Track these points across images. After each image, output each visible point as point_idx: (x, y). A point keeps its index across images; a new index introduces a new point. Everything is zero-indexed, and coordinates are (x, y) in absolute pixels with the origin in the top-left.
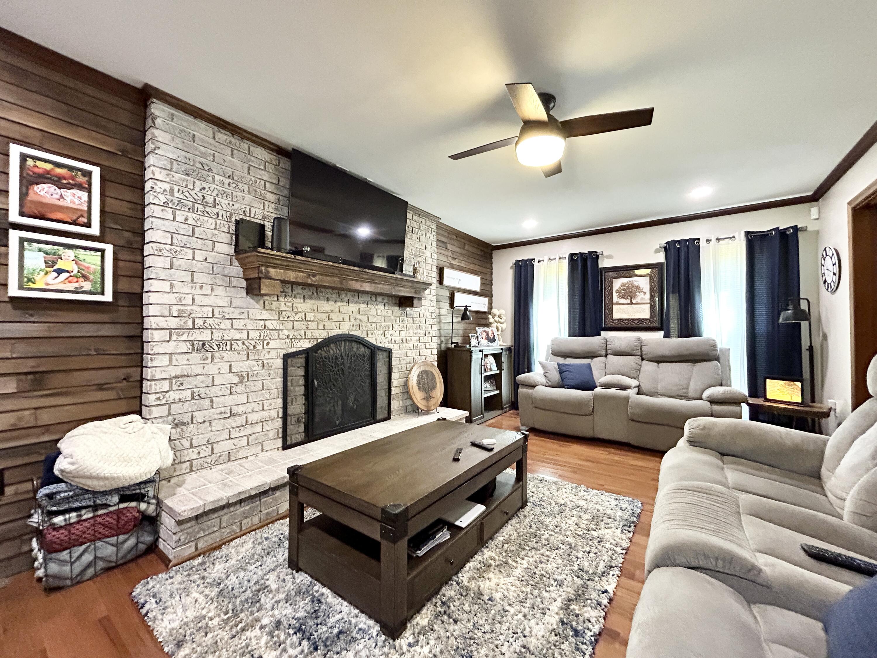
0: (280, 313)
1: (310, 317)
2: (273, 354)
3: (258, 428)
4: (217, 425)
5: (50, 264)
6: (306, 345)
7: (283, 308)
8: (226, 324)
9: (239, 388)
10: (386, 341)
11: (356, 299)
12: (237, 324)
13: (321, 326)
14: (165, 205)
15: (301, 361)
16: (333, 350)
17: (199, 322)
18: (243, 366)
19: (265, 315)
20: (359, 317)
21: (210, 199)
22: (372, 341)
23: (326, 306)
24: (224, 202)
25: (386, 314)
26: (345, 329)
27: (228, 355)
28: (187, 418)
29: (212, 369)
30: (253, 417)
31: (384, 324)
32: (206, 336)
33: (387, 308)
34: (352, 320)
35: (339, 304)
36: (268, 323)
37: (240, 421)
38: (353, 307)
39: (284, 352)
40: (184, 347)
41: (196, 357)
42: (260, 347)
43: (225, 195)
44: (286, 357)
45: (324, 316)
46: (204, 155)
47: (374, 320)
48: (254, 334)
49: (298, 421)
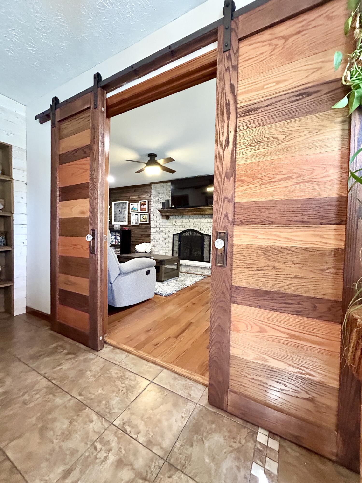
0: (173, 223)
1: (180, 224)
2: (171, 234)
3: (167, 251)
4: (160, 248)
5: (143, 217)
6: (179, 232)
7: (173, 222)
8: (162, 227)
9: (164, 241)
10: (210, 232)
11: (196, 217)
12: (164, 226)
13: (183, 227)
14: (153, 204)
15: (177, 236)
16: (187, 234)
17: (157, 226)
18: (165, 236)
19: (169, 224)
20: (197, 223)
21: (159, 200)
22: (202, 232)
23: (185, 221)
24: (162, 199)
25: (209, 222)
26: (191, 228)
27: (162, 233)
28: (155, 246)
29: (159, 236)
30: (167, 249)
31: (208, 226)
32: (158, 229)
33: (210, 219)
34: (194, 224)
35: (189, 220)
36: (170, 226)
37: (164, 249)
38: (195, 220)
39: (173, 234)
40: (155, 231)
41: (157, 233)
42: (168, 232)
43: (162, 197)
44: (173, 235)
45: (184, 224)
46: (159, 191)
47: (204, 224)
48: (167, 229)
49: (177, 253)
